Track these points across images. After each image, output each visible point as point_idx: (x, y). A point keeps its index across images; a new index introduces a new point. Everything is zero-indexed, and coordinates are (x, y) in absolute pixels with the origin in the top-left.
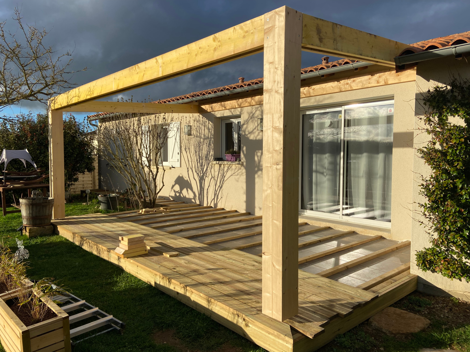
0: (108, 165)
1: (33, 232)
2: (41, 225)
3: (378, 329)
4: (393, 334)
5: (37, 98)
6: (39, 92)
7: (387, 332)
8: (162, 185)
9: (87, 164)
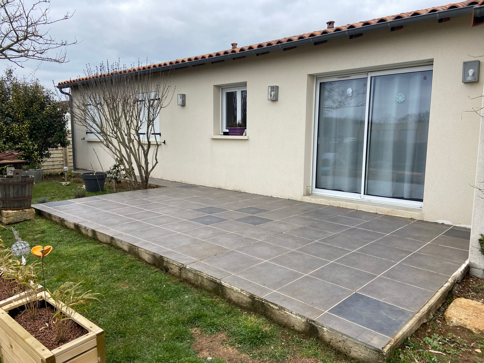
0: (84, 139)
1: (11, 216)
2: (20, 208)
3: (462, 326)
4: (480, 331)
5: (6, 56)
6: (9, 48)
7: (473, 330)
8: (155, 162)
9: (60, 137)
